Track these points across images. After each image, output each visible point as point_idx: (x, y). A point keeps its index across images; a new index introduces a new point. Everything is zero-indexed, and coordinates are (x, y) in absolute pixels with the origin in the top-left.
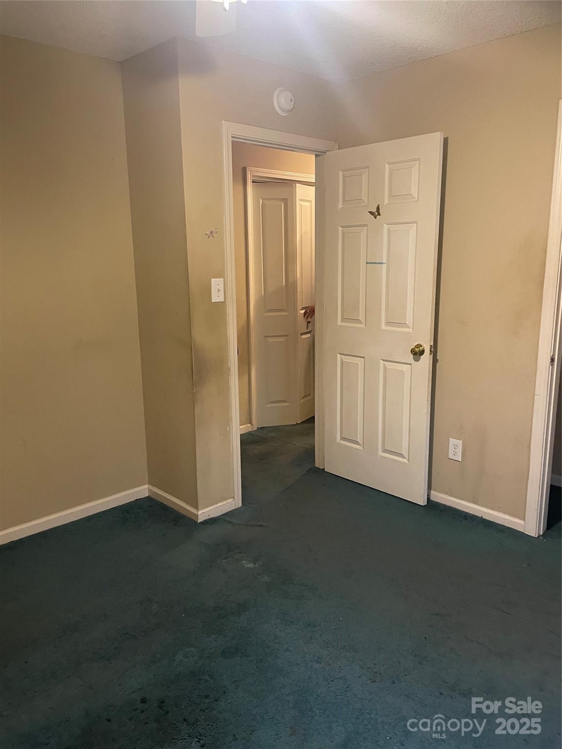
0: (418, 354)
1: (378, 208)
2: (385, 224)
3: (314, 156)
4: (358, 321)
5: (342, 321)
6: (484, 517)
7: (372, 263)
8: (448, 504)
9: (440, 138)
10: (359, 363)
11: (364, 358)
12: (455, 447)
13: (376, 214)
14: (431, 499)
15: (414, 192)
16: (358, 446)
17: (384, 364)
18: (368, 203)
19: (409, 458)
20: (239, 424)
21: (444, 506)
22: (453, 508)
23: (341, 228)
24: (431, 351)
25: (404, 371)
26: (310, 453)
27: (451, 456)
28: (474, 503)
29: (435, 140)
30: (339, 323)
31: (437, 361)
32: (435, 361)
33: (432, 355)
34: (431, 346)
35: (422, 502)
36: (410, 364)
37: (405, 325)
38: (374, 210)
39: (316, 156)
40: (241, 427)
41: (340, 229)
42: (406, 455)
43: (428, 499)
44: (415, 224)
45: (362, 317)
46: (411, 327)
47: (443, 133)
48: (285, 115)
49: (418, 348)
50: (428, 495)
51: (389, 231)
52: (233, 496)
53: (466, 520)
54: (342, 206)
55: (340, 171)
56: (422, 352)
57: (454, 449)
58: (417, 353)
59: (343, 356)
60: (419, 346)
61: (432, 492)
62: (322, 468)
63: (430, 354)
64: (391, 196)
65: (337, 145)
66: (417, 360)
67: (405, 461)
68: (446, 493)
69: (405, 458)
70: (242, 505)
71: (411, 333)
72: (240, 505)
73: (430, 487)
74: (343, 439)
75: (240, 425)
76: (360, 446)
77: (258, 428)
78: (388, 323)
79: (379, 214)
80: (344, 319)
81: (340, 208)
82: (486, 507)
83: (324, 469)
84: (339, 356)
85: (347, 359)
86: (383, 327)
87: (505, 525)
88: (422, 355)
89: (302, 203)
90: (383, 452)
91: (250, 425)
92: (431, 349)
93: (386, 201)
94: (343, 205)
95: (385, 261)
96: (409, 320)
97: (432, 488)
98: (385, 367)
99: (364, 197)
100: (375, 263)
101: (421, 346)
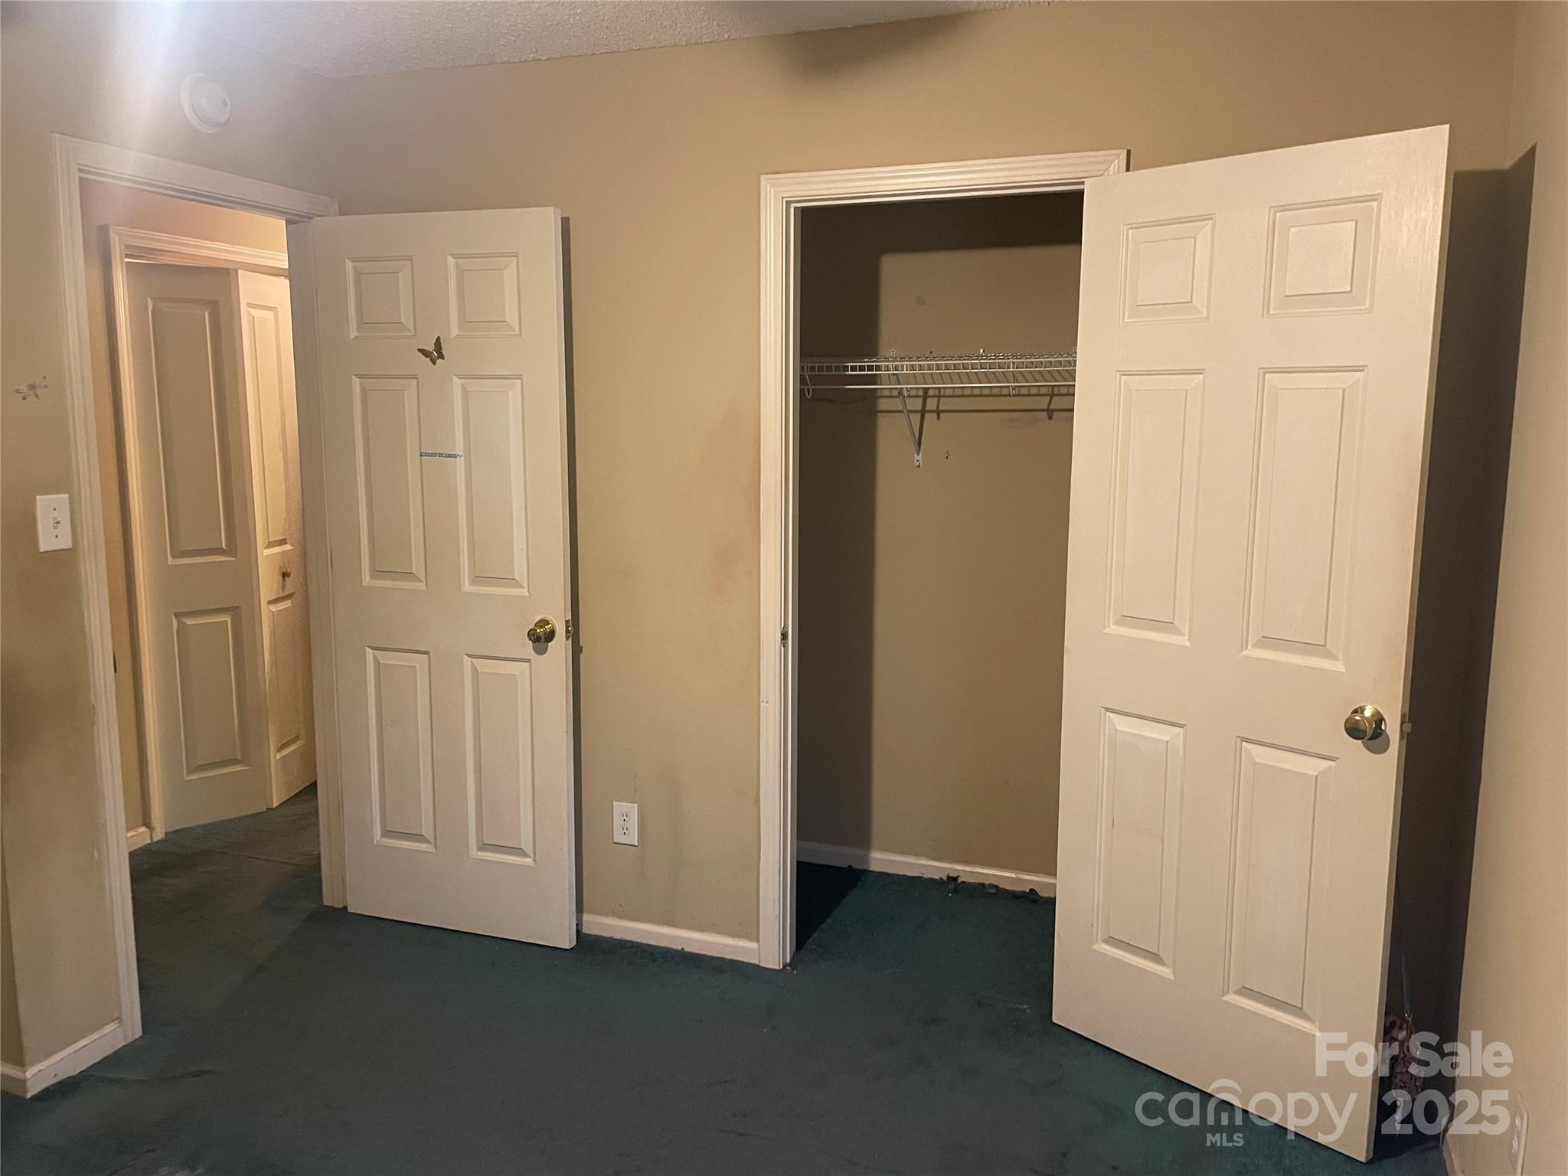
0: (543, 640)
1: (438, 343)
2: (455, 378)
3: (284, 222)
4: (410, 575)
5: (372, 577)
6: (686, 950)
7: (432, 455)
8: (618, 936)
9: (555, 220)
10: (417, 666)
11: (426, 653)
12: (626, 817)
13: (436, 353)
14: (584, 931)
15: (512, 318)
16: (424, 845)
17: (472, 664)
18: (415, 332)
19: (535, 856)
20: (124, 829)
21: (610, 941)
22: (627, 941)
23: (358, 380)
24: (567, 631)
25: (516, 675)
26: (309, 876)
27: (618, 838)
28: (668, 924)
29: (544, 222)
30: (366, 580)
31: (581, 649)
32: (577, 651)
33: (571, 639)
34: (567, 622)
35: (566, 940)
36: (528, 661)
37: (513, 582)
38: (431, 348)
39: (288, 223)
40: (129, 835)
41: (356, 382)
42: (529, 850)
43: (578, 932)
44: (519, 381)
45: (417, 566)
46: (526, 586)
47: (560, 211)
48: (209, 132)
49: (541, 627)
50: (577, 925)
51: (465, 392)
52: (116, 1015)
53: (654, 961)
54: (356, 334)
55: (347, 260)
56: (551, 636)
57: (623, 823)
58: (541, 638)
59: (378, 653)
60: (543, 622)
61: (586, 917)
62: (341, 907)
63: (567, 639)
64: (463, 321)
65: (337, 204)
66: (541, 651)
67: (528, 861)
68: (613, 914)
69: (526, 855)
70: (143, 1032)
71: (525, 597)
72: (139, 1033)
73: (580, 909)
74: (387, 833)
75: (128, 829)
76: (429, 846)
77: (166, 834)
78: (476, 579)
79: (441, 356)
80: (376, 573)
81: (352, 337)
82: (690, 928)
83: (345, 908)
84: (369, 651)
85: (389, 659)
86: (467, 587)
87: (725, 957)
88: (550, 641)
89: (255, 312)
90: (480, 849)
91: (143, 829)
92: (567, 627)
93: (455, 331)
94: (358, 330)
95: (460, 450)
96: (520, 571)
97: (585, 908)
98: (474, 668)
99: (406, 318)
100: (440, 455)
101: (548, 624)
